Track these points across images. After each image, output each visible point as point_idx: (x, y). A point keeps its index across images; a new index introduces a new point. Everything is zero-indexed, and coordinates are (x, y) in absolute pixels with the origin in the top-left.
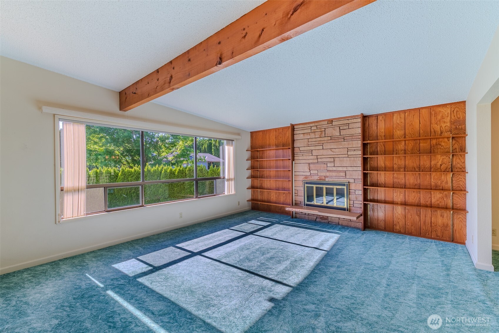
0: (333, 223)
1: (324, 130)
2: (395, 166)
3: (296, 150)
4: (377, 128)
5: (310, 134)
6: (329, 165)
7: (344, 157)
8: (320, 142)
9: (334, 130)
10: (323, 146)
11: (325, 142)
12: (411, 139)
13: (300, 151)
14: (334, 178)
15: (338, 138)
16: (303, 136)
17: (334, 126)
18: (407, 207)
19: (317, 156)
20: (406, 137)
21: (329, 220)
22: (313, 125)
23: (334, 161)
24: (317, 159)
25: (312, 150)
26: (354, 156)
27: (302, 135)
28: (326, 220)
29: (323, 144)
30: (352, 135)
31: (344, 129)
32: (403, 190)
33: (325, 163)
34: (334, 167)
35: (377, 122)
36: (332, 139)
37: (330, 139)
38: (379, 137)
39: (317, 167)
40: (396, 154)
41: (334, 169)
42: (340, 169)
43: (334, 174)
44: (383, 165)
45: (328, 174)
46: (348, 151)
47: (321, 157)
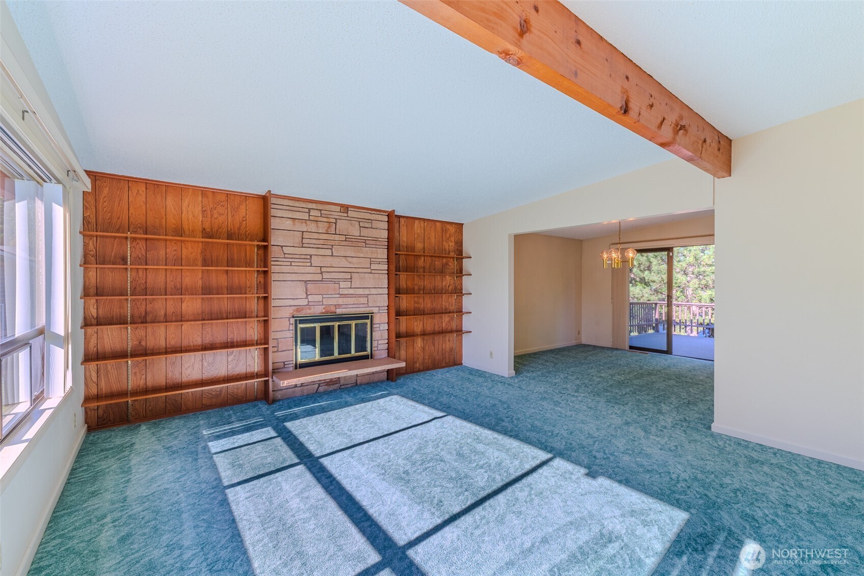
0: (348, 386)
1: (334, 221)
2: (416, 287)
3: (274, 252)
4: (399, 235)
5: (308, 222)
6: (342, 284)
7: (365, 273)
8: (326, 242)
9: (351, 224)
10: (332, 251)
11: (337, 243)
12: (428, 254)
13: (285, 254)
14: (350, 308)
15: (356, 240)
16: (292, 223)
17: (349, 219)
18: (426, 338)
19: (321, 267)
20: (425, 251)
21: (342, 382)
22: (314, 206)
23: (351, 279)
24: (321, 273)
25: (311, 256)
26: (379, 272)
27: (289, 222)
28: (336, 384)
29: (332, 246)
30: (376, 240)
31: (365, 227)
32: (421, 317)
33: (336, 281)
34: (351, 288)
35: (399, 226)
36: (347, 240)
37: (344, 239)
38: (401, 248)
39: (321, 288)
40: (417, 272)
41: (351, 291)
42: (361, 292)
43: (350, 301)
44: (405, 286)
45: (341, 301)
46: (371, 264)
47: (328, 269)
